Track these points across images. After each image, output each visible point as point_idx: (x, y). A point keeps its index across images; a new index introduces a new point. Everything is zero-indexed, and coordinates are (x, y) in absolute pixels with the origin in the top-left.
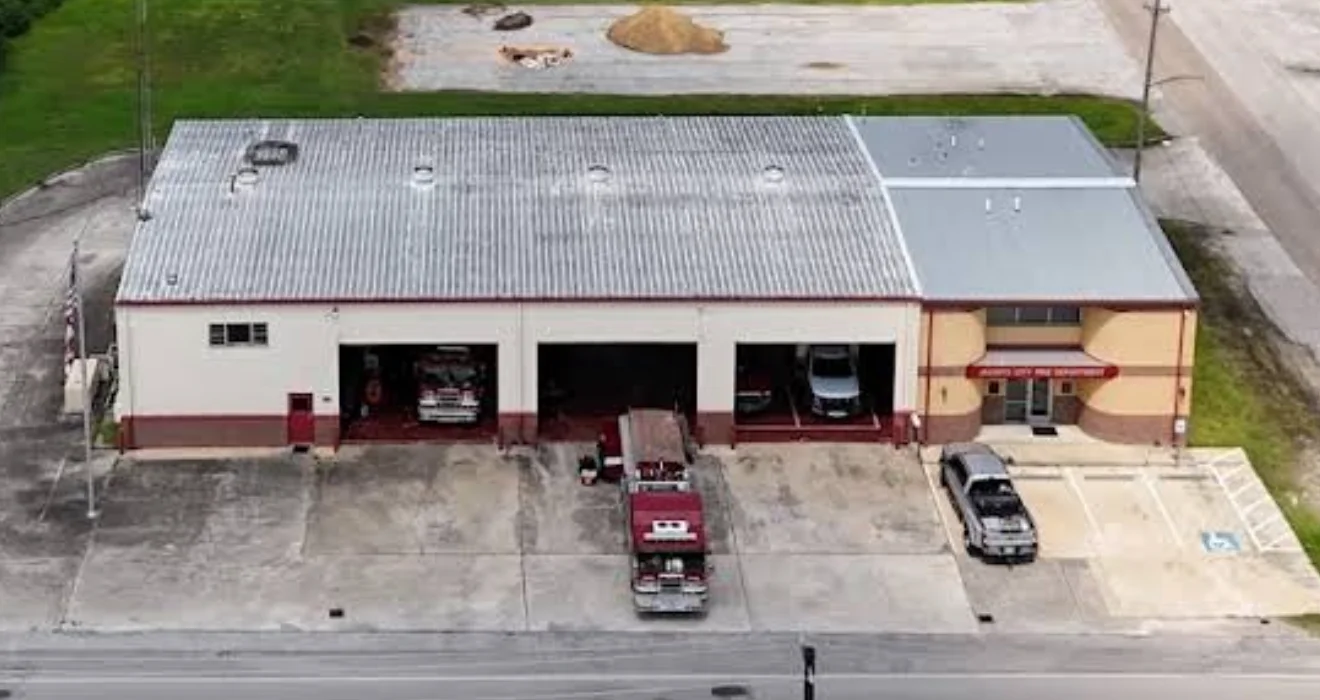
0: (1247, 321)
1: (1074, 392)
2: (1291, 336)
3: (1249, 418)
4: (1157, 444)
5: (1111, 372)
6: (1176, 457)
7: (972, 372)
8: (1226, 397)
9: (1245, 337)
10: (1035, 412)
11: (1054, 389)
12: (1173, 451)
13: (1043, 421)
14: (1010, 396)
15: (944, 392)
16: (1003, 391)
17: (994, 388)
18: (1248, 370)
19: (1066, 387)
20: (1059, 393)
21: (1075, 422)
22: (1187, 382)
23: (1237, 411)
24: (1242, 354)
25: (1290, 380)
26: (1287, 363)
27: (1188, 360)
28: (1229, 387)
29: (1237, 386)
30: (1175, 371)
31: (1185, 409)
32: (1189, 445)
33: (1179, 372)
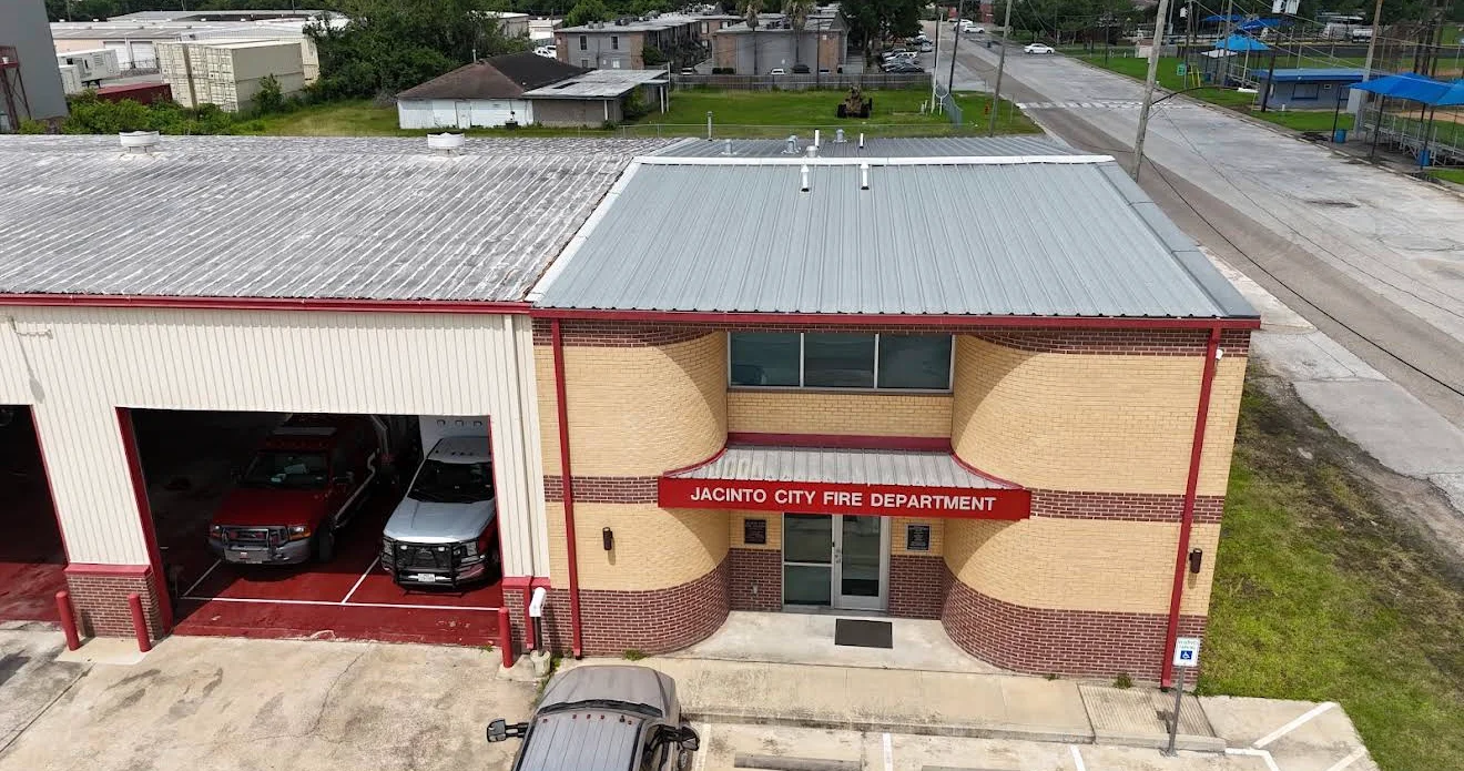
0: (1302, 438)
1: (934, 550)
2: (1391, 462)
3: (1341, 623)
4: (1124, 682)
5: (1013, 504)
6: (1169, 720)
7: (672, 491)
8: (1280, 570)
9: (1299, 463)
10: (850, 587)
11: (891, 540)
12: (1164, 702)
13: (865, 610)
14: (791, 551)
15: (608, 539)
16: (775, 540)
17: (755, 531)
18: (1320, 518)
19: (918, 537)
20: (902, 549)
21: (936, 615)
22: (1206, 537)
23: (1311, 604)
24: (1298, 488)
25: (1410, 542)
26: (1396, 511)
27: (1214, 482)
28: (1283, 550)
29: (1297, 546)
30: (1177, 509)
31: (1197, 601)
32: (1204, 688)
33: (1187, 509)
